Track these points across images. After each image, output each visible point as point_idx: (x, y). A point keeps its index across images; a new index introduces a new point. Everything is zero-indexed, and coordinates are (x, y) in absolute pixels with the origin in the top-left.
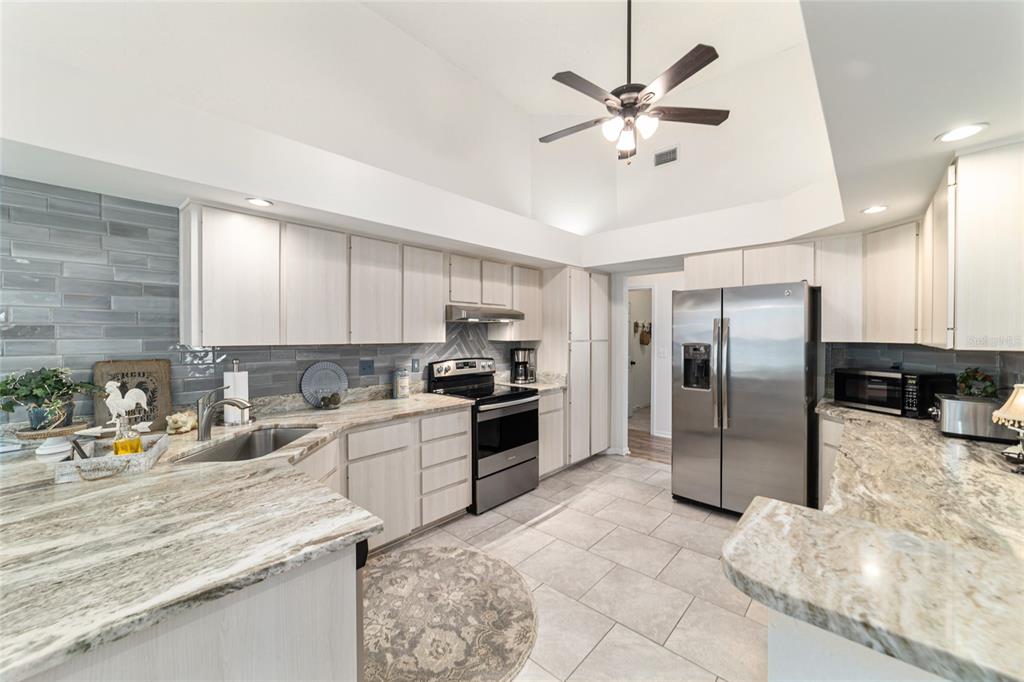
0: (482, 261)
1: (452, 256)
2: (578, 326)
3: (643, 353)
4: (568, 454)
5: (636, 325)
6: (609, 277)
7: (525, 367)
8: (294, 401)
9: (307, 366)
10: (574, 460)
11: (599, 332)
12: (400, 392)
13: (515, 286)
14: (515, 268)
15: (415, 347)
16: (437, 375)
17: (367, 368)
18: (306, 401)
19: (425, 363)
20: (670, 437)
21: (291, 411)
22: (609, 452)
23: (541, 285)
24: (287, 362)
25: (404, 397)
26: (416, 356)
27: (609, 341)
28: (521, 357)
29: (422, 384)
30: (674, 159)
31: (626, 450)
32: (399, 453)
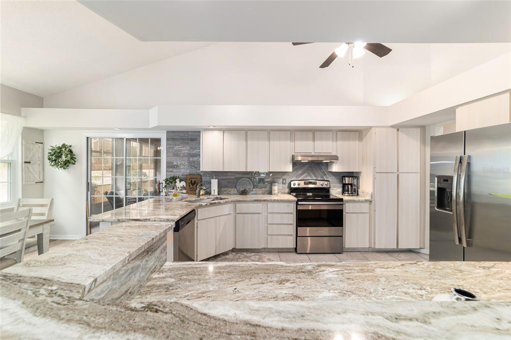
0: (313, 132)
1: (296, 132)
4: (373, 242)
8: (234, 191)
9: (238, 179)
12: (273, 192)
13: (339, 142)
15: (284, 173)
16: (292, 186)
17: (261, 181)
18: (238, 191)
19: (288, 181)
21: (233, 194)
24: (232, 177)
25: (274, 194)
26: (284, 177)
27: (421, 173)
29: (287, 190)
32: (257, 215)
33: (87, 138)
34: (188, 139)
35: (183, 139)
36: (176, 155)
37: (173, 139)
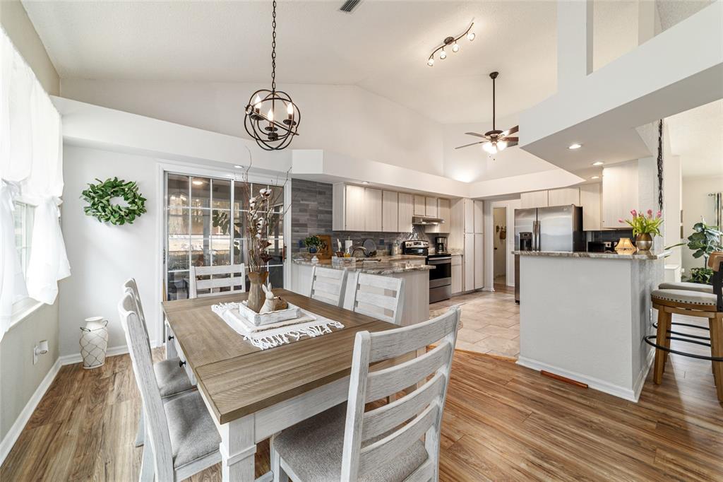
1: (415, 196)
2: (468, 226)
3: (502, 243)
4: (464, 286)
5: (498, 228)
6: (484, 203)
7: (443, 245)
10: (467, 289)
11: (479, 229)
12: (394, 253)
13: (439, 208)
14: (439, 200)
15: (398, 234)
16: (405, 247)
17: (382, 242)
19: (401, 242)
20: (514, 286)
22: (483, 289)
23: (450, 206)
26: (399, 238)
27: (483, 234)
28: (440, 241)
29: (400, 251)
30: (518, 131)
31: (492, 289)
33: (164, 171)
34: (316, 192)
35: (311, 191)
36: (303, 210)
37: (299, 190)
